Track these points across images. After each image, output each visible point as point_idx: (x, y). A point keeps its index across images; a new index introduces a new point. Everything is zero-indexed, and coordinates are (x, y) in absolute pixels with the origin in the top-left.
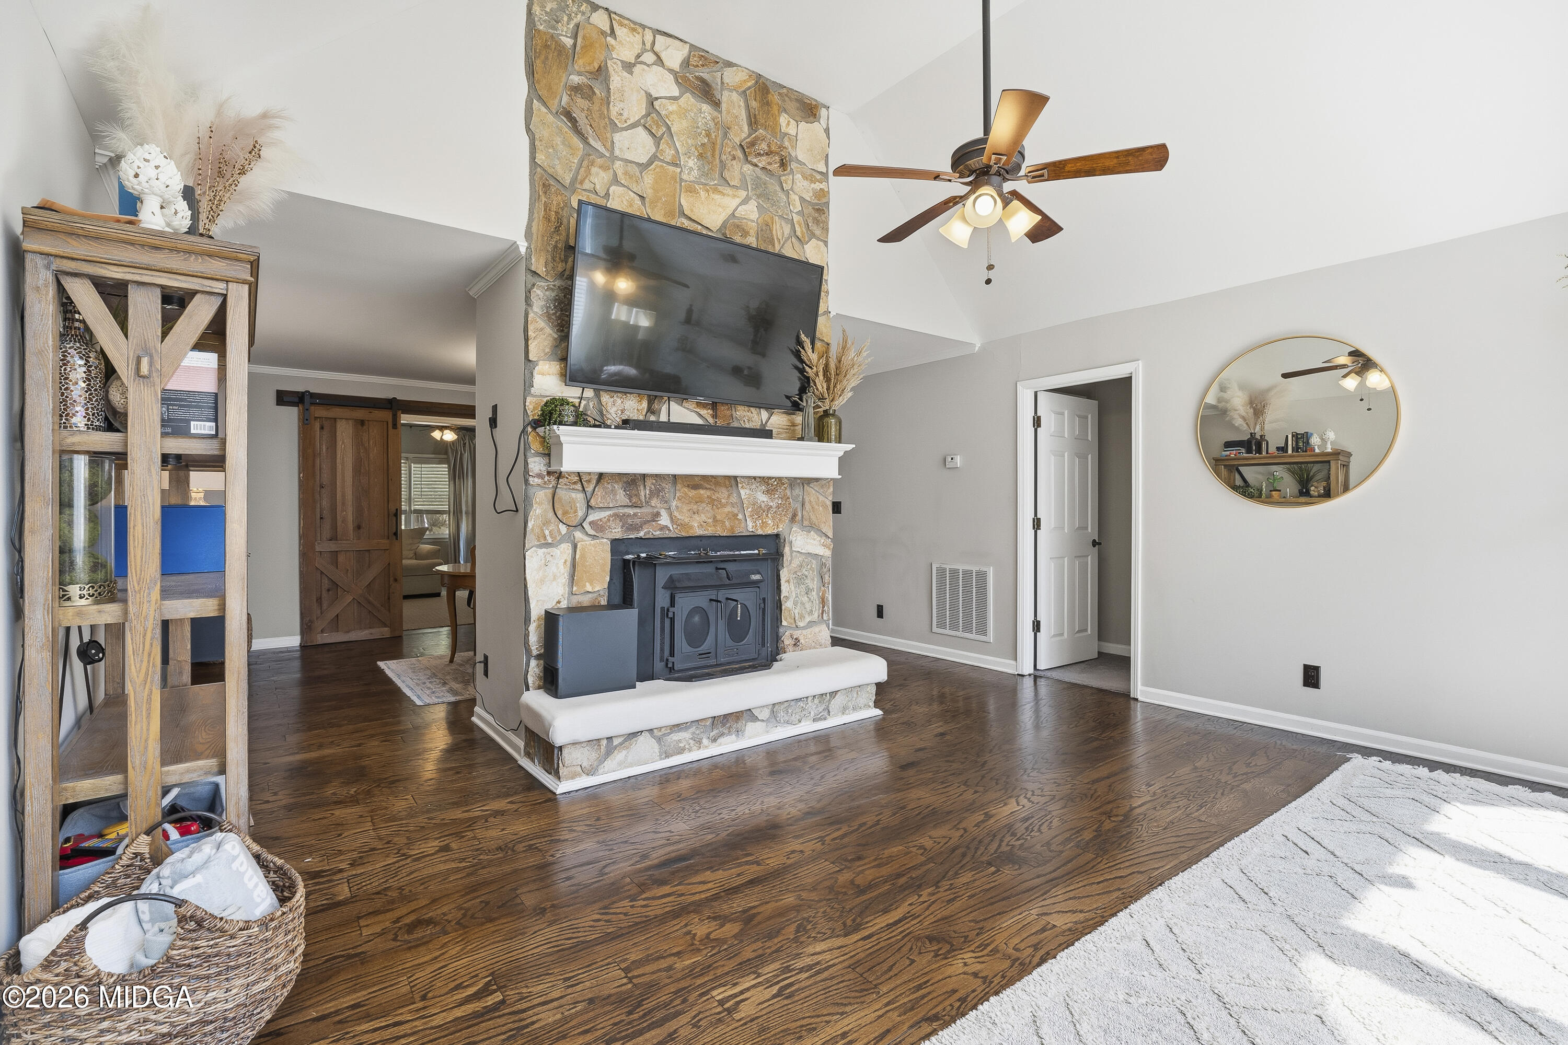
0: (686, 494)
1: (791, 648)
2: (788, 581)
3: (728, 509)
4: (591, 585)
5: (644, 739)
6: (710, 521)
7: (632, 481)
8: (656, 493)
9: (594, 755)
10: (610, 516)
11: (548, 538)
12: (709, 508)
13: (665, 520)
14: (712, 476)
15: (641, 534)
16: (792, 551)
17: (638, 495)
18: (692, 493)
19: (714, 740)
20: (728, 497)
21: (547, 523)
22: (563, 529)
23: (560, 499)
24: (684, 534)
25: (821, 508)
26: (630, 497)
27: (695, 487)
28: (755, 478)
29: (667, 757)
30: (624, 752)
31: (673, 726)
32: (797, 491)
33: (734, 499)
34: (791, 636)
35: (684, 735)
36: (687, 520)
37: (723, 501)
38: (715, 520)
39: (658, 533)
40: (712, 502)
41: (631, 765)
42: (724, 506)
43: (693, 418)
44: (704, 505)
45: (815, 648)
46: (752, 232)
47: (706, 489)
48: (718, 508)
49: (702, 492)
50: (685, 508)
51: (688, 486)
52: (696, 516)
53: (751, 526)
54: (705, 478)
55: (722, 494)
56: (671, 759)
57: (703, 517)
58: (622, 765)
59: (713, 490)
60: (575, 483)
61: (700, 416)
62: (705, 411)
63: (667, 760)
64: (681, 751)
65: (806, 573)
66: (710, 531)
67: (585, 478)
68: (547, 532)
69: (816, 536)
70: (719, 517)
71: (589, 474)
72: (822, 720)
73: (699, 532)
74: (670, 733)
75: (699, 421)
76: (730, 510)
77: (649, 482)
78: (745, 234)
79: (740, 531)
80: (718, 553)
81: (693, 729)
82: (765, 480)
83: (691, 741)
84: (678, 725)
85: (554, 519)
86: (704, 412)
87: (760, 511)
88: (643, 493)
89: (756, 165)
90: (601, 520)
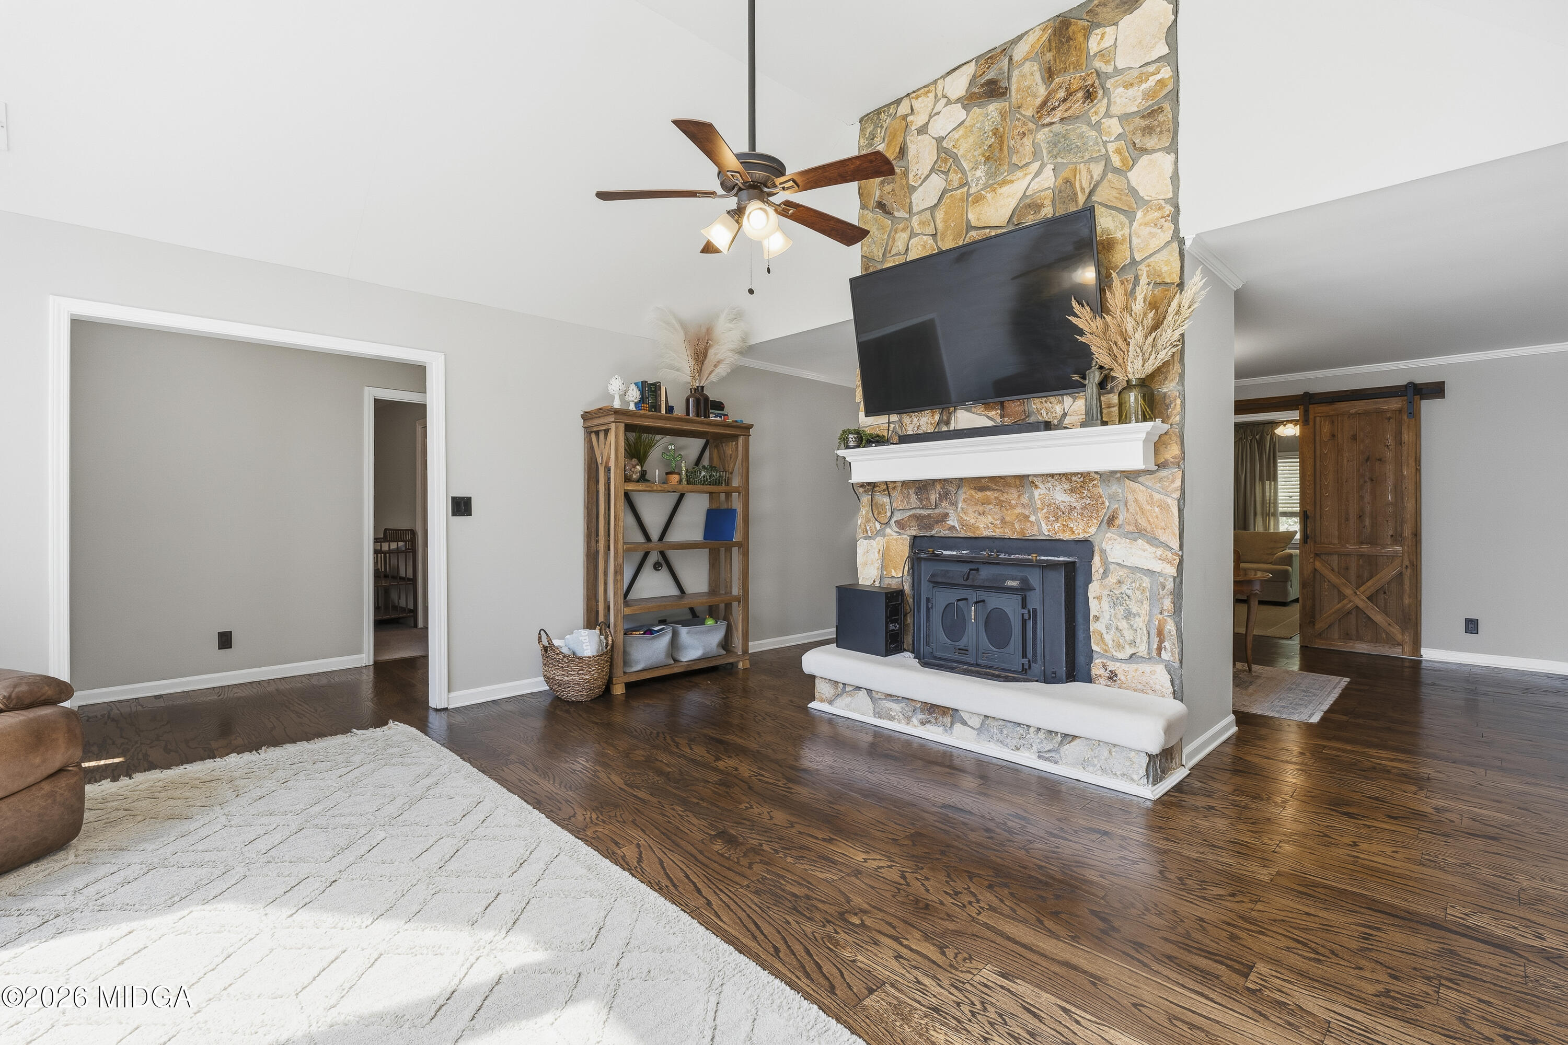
0: (972, 496)
1: (1103, 681)
2: (1099, 598)
3: (1019, 510)
4: (895, 571)
5: (863, 693)
6: (998, 522)
7: (922, 487)
8: (945, 496)
9: (832, 692)
10: (910, 516)
11: (869, 532)
12: (997, 509)
13: (952, 521)
14: (1001, 477)
15: (933, 532)
16: (1105, 563)
17: (928, 499)
18: (979, 495)
19: (923, 723)
20: (1019, 496)
21: (868, 521)
22: (878, 526)
23: (876, 503)
24: (970, 535)
25: (1157, 510)
26: (921, 501)
27: (982, 489)
28: (1052, 476)
29: (880, 717)
30: (850, 699)
31: (888, 695)
32: (1114, 488)
33: (1025, 499)
34: (1104, 666)
35: (896, 707)
36: (972, 521)
37: (1013, 502)
38: (1003, 521)
39: (947, 533)
40: (1000, 503)
41: (854, 710)
42: (1013, 507)
43: (984, 422)
44: (991, 506)
45: (1143, 692)
46: (1047, 202)
47: (993, 490)
48: (1007, 510)
49: (988, 493)
50: (970, 511)
51: (975, 488)
52: (982, 518)
53: (1045, 529)
54: (992, 479)
55: (1012, 495)
56: (882, 721)
57: (990, 519)
58: (848, 707)
59: (1001, 491)
60: (884, 490)
61: (988, 417)
62: (994, 413)
63: (879, 720)
64: (891, 718)
65: (1129, 592)
66: (998, 533)
67: (891, 486)
68: (868, 528)
69: (1147, 546)
70: (1008, 519)
71: (895, 482)
72: (1050, 761)
73: (986, 533)
74: (884, 699)
75: (990, 423)
76: (1020, 511)
77: (938, 487)
78: (1038, 207)
79: (1031, 532)
80: (1012, 557)
81: (903, 705)
82: (1066, 477)
83: (900, 714)
84: (891, 696)
85: (873, 519)
86: (992, 413)
87: (1057, 513)
88: (934, 497)
89: (1052, 124)
90: (903, 519)
